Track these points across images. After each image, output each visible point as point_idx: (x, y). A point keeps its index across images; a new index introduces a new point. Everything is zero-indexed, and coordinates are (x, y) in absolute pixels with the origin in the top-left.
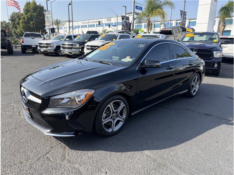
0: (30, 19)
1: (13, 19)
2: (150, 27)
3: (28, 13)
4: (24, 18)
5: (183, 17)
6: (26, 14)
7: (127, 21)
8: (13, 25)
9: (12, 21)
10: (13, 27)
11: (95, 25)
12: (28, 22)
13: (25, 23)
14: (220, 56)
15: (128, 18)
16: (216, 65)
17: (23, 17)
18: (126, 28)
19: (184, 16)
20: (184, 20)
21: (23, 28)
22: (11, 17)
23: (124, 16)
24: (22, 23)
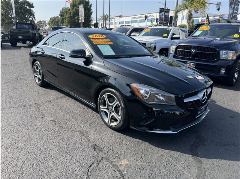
0: (75, 13)
1: (62, 15)
2: (191, 21)
3: (74, 8)
4: (70, 13)
5: (233, 8)
6: (73, 9)
7: (167, 14)
8: (62, 20)
9: (61, 16)
10: (62, 22)
11: (137, 20)
12: (73, 17)
13: (70, 18)
14: (233, 57)
15: (167, 11)
16: (223, 71)
17: (69, 11)
18: (165, 22)
19: (236, 7)
20: (235, 11)
21: (69, 22)
22: (61, 12)
23: (163, 9)
24: (68, 18)
